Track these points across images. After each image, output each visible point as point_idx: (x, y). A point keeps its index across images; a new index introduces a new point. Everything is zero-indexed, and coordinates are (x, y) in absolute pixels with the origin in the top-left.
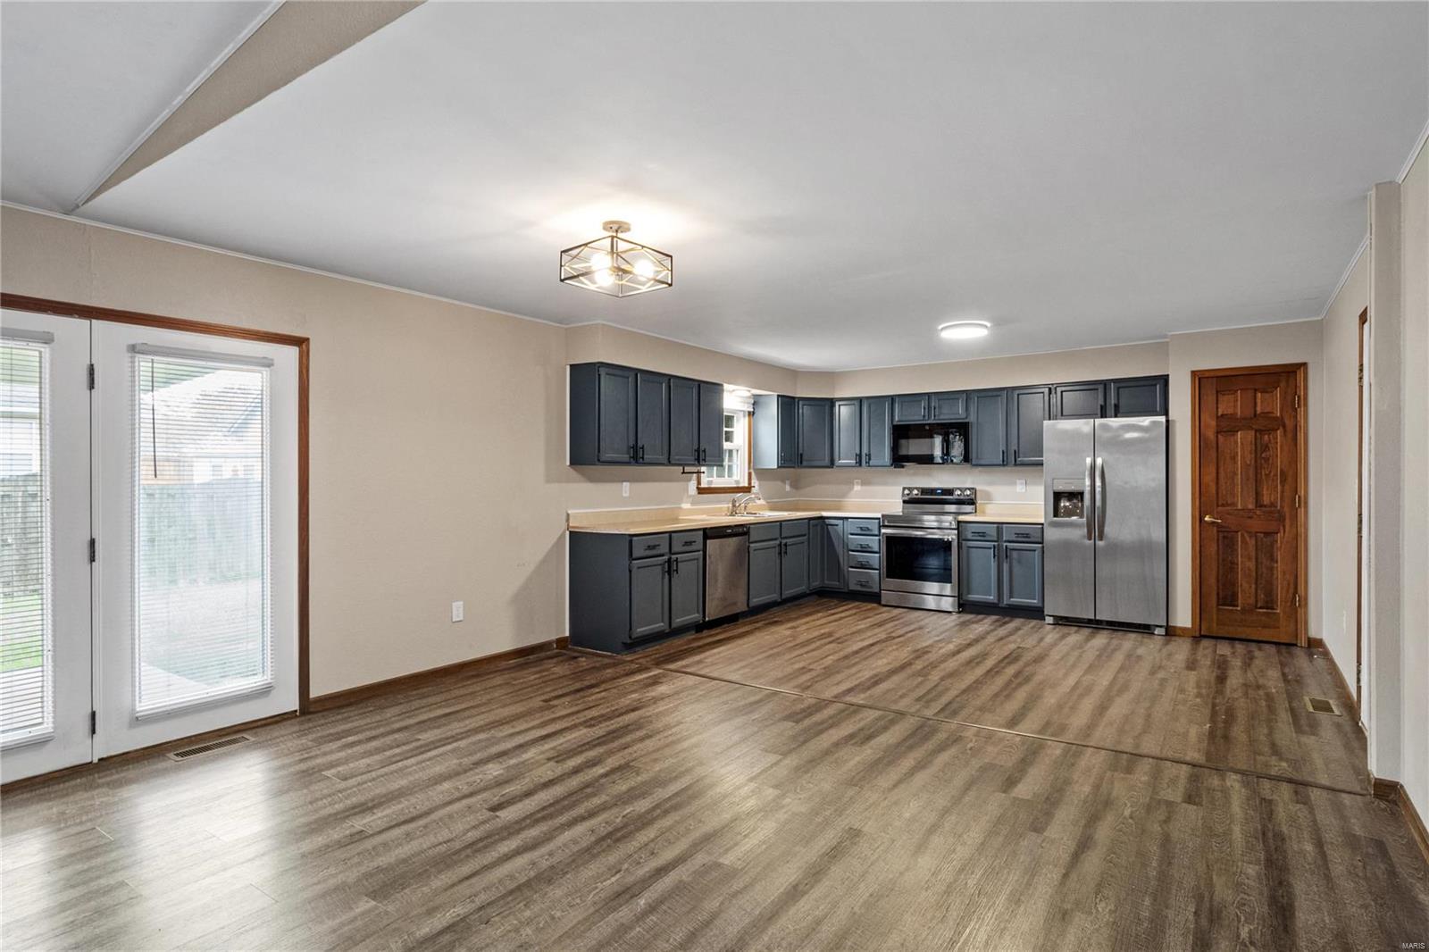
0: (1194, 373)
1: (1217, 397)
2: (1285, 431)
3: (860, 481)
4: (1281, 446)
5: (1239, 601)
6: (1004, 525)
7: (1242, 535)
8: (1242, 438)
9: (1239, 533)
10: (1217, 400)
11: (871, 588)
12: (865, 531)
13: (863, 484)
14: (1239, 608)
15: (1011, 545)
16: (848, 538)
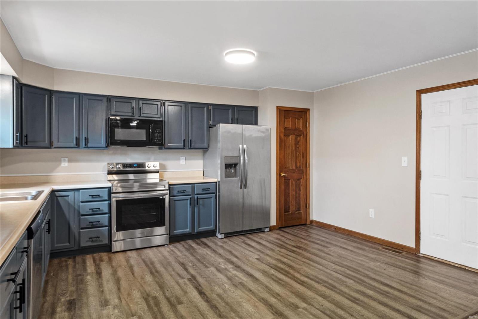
0: (277, 107)
1: (285, 120)
2: (304, 135)
3: (67, 159)
4: (303, 142)
5: (291, 210)
6: (196, 185)
7: (292, 181)
8: (292, 138)
9: (291, 180)
10: (285, 121)
11: (102, 241)
12: (96, 198)
13: (70, 161)
14: (290, 213)
15: (199, 196)
16: (79, 206)
